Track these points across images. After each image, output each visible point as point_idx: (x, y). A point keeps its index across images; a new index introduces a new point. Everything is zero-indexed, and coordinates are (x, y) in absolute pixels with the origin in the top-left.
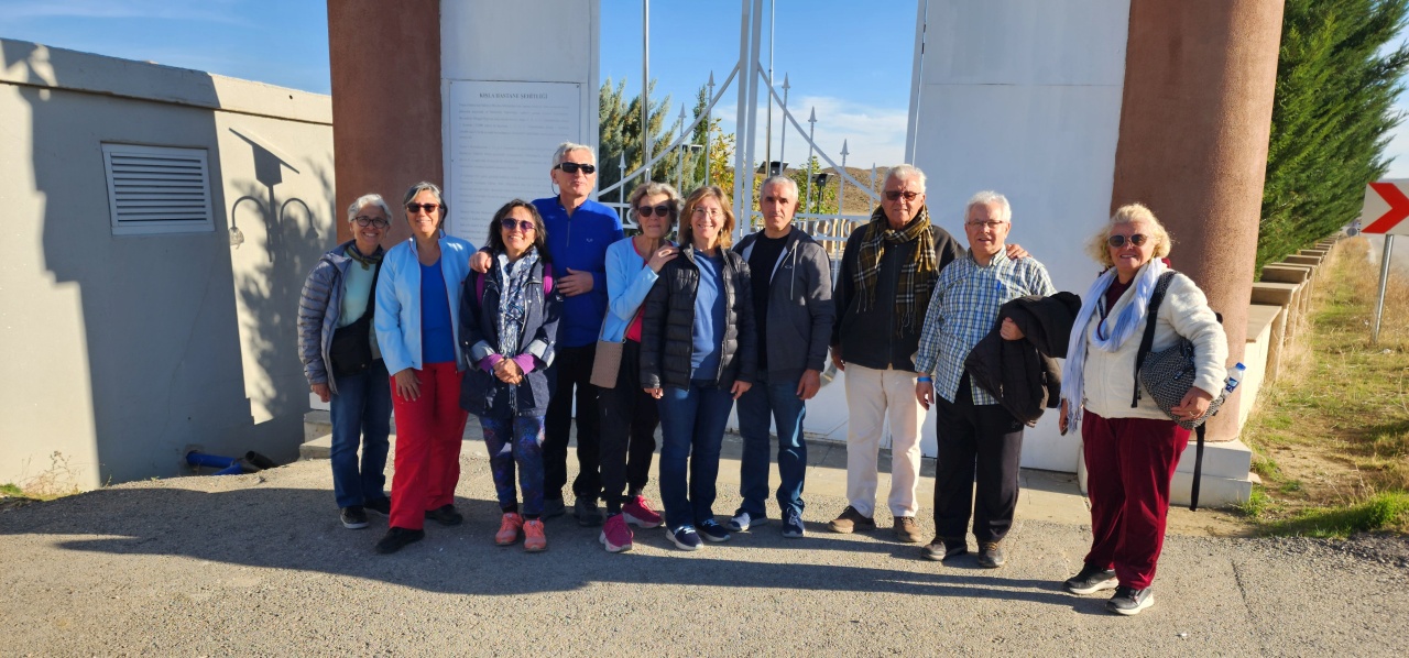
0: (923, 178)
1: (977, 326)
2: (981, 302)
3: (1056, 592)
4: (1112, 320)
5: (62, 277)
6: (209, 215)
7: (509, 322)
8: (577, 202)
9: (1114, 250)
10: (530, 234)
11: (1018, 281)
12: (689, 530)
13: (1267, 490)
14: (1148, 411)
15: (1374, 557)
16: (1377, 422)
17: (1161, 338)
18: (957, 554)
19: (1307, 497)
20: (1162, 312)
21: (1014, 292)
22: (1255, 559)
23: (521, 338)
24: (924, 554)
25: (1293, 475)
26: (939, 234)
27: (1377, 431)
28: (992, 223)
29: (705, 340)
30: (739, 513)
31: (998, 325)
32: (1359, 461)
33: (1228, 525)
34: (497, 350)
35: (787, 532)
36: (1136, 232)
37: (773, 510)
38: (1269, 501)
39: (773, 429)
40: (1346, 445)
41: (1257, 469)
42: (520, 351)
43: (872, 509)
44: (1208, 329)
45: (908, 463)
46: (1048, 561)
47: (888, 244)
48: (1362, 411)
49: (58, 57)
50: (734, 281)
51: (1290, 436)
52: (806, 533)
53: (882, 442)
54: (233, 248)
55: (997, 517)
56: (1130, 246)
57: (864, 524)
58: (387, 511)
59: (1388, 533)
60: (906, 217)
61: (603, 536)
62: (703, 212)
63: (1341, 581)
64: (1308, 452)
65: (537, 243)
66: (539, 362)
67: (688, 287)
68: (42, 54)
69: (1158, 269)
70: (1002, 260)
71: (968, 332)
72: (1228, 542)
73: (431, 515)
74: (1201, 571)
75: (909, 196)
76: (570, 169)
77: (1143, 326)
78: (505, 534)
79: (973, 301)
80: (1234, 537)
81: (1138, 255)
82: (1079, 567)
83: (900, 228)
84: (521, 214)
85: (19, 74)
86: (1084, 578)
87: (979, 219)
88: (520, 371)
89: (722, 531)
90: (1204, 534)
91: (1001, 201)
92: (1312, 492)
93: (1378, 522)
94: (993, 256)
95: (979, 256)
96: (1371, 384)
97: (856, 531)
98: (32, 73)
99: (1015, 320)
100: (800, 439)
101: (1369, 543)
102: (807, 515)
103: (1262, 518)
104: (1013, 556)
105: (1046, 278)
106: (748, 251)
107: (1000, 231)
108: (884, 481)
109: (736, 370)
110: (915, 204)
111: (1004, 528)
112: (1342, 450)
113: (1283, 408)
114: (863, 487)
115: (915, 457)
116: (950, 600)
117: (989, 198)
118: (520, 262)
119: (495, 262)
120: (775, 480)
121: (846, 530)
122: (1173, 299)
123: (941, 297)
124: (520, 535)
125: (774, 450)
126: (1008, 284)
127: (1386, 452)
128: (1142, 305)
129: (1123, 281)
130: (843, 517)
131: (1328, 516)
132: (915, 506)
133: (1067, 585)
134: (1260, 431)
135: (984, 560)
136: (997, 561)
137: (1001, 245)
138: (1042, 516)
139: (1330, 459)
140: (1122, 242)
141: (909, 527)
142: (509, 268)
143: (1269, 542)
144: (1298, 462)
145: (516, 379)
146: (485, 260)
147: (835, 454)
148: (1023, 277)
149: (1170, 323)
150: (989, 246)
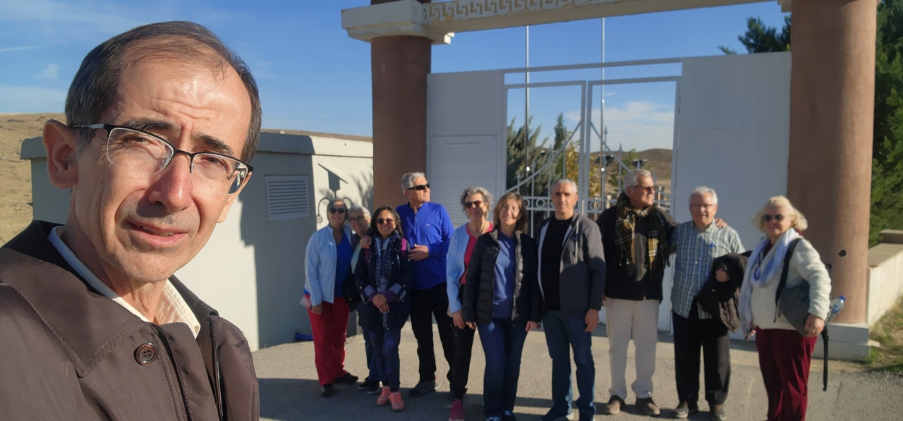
1: (699, 270)
2: (702, 254)
4: (763, 267)
5: (247, 243)
6: (308, 209)
9: (767, 225)
11: (724, 242)
13: (882, 351)
14: (783, 324)
17: (792, 280)
20: (792, 263)
21: (721, 249)
25: (900, 343)
28: (706, 206)
36: (778, 213)
38: (883, 356)
44: (816, 275)
56: (774, 221)
62: (507, 208)
69: (792, 236)
70: (713, 229)
71: (694, 273)
75: (647, 190)
77: (781, 271)
78: (383, 398)
79: (696, 253)
81: (779, 227)
84: (387, 215)
87: (697, 203)
90: (838, 372)
91: (711, 192)
94: (708, 226)
107: (712, 211)
117: (703, 191)
119: (374, 242)
121: (616, 412)
122: (797, 255)
126: (717, 244)
135: (713, 417)
137: (712, 219)
140: (771, 218)
148: (726, 239)
149: (796, 270)
150: (705, 220)
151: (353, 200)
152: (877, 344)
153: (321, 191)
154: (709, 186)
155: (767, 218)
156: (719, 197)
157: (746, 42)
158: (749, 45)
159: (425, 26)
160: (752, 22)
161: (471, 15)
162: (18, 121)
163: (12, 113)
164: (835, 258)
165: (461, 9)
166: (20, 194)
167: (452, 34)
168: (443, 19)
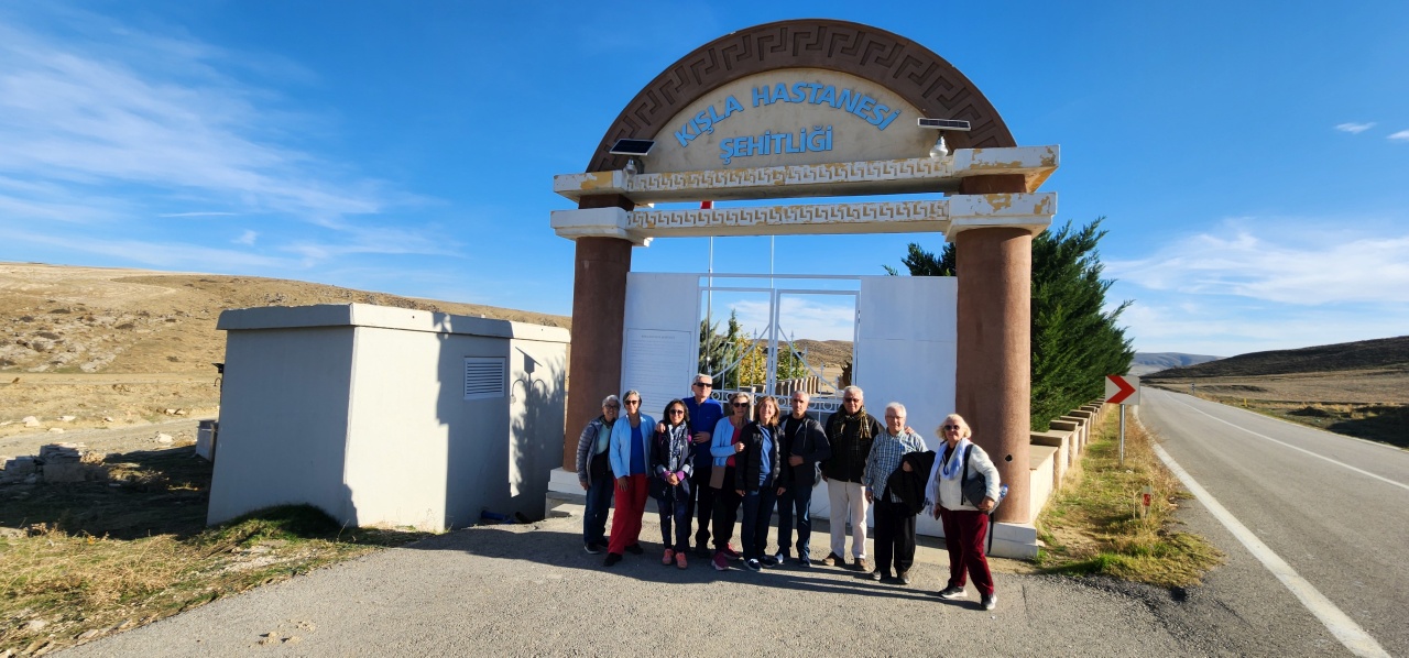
0: (862, 393)
1: (892, 464)
2: (894, 453)
3: (936, 597)
4: (949, 465)
5: (442, 422)
6: (503, 390)
7: (673, 456)
8: (703, 400)
9: (947, 432)
10: (682, 416)
11: (910, 444)
12: (755, 561)
13: (1048, 550)
14: (968, 507)
15: (1095, 586)
16: (1112, 514)
17: (971, 474)
18: (886, 577)
19: (1069, 555)
20: (970, 462)
21: (909, 449)
22: (1034, 585)
23: (678, 463)
24: (870, 577)
25: (1062, 543)
26: (870, 418)
27: (1110, 520)
28: (898, 418)
29: (766, 468)
30: (778, 554)
31: (901, 464)
32: (1099, 536)
33: (1026, 568)
34: (668, 469)
35: (802, 563)
36: (954, 425)
37: (794, 553)
38: (1049, 556)
39: (794, 511)
40: (1094, 526)
41: (1042, 538)
42: (678, 470)
43: (843, 554)
44: (988, 470)
45: (860, 530)
46: (932, 582)
47: (847, 422)
48: (1106, 507)
49: (454, 319)
50: (778, 440)
51: (1064, 521)
52: (811, 565)
53: (846, 519)
54: (511, 405)
55: (905, 561)
56: (953, 430)
57: (840, 561)
58: (607, 546)
59: (1104, 574)
60: (855, 410)
61: (713, 562)
62: (765, 406)
63: (1075, 597)
64: (1072, 531)
65: (685, 418)
66: (686, 475)
67: (758, 442)
68: (448, 318)
69: (966, 442)
70: (902, 434)
71: (888, 466)
72: (1023, 576)
73: (627, 549)
74: (1006, 590)
75: (855, 401)
76: (701, 385)
77: (962, 466)
78: (667, 559)
79: (890, 452)
80: (1027, 575)
81: (957, 435)
82: (946, 585)
83: (852, 415)
84: (679, 407)
85: (438, 328)
86: (948, 590)
87: (891, 415)
88: (678, 479)
89: (771, 562)
90: (1013, 573)
91: (902, 407)
92: (1072, 552)
93: (1099, 569)
94: (898, 432)
95: (891, 432)
96: (1113, 493)
97: (836, 565)
98: (443, 328)
99: (909, 463)
100: (808, 517)
101: (1093, 579)
102: (811, 556)
103: (1044, 565)
104: (913, 579)
105: (923, 444)
106: (784, 424)
107: (902, 422)
108: (849, 540)
109: (779, 482)
110: (859, 405)
111: (909, 564)
112: (1089, 530)
113: (1064, 506)
114: (838, 543)
115: (864, 527)
116: (884, 599)
117: (895, 405)
118: (678, 428)
119: (667, 428)
120: (795, 537)
121: (831, 564)
122: (974, 456)
123: (875, 450)
124: (674, 562)
125: (795, 522)
126: (906, 445)
127: (1113, 531)
128: (961, 458)
129: (952, 447)
130: (829, 557)
131: (1077, 565)
132: (865, 552)
133: (940, 594)
134: (1048, 519)
135: (900, 580)
136: (906, 581)
137: (902, 428)
138: (930, 561)
139: (1083, 534)
140: (950, 428)
141: (862, 563)
142: (673, 431)
143: (1043, 577)
144: (1066, 536)
145: (676, 483)
146: (663, 427)
147: (824, 526)
148: (912, 442)
149: (974, 468)
150: (897, 428)
151: (546, 382)
152: (1042, 543)
153: (516, 374)
154: (900, 403)
155: (948, 427)
156: (907, 411)
157: (908, 264)
158: (911, 267)
159: (628, 231)
160: (912, 247)
161: (672, 224)
162: (211, 281)
163: (204, 274)
164: (1003, 459)
165: (663, 218)
166: (204, 351)
167: (651, 239)
168: (645, 225)
